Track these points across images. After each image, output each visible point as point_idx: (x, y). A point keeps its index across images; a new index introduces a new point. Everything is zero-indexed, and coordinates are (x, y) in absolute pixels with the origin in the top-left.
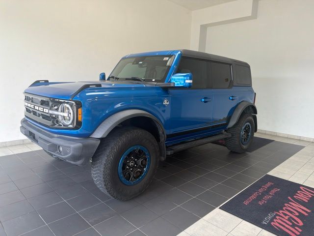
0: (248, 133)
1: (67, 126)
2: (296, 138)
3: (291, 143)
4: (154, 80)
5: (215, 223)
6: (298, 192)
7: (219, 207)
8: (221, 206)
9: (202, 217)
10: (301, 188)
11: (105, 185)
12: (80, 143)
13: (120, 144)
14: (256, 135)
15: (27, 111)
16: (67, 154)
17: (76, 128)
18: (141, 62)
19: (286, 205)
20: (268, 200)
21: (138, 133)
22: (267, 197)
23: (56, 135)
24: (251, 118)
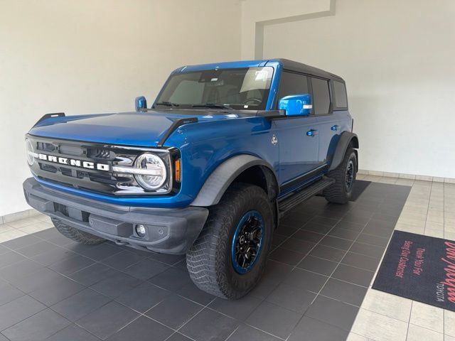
0: (350, 175)
1: (155, 191)
2: (394, 176)
3: (393, 183)
4: (246, 107)
5: (382, 312)
6: (447, 249)
7: (370, 287)
8: (372, 284)
9: (360, 305)
10: (446, 243)
11: (218, 280)
12: (183, 217)
13: (234, 212)
14: (358, 178)
15: (41, 168)
16: (156, 238)
17: (172, 194)
18: (215, 79)
19: (446, 269)
20: (422, 266)
21: (252, 191)
22: (418, 263)
23: (126, 208)
24: (353, 154)
